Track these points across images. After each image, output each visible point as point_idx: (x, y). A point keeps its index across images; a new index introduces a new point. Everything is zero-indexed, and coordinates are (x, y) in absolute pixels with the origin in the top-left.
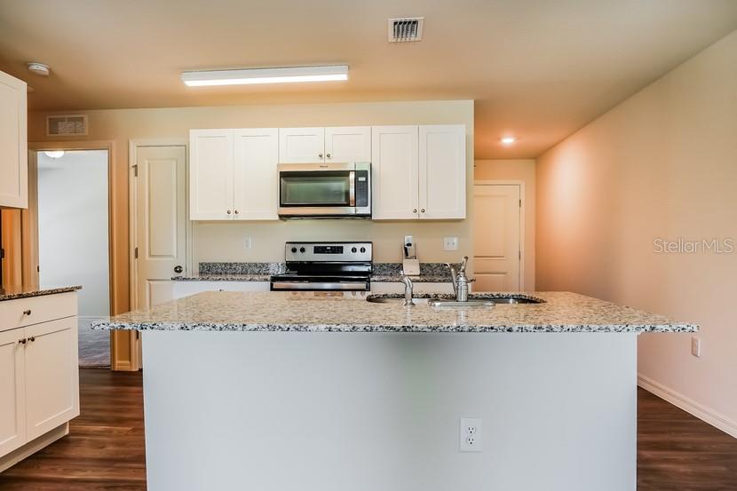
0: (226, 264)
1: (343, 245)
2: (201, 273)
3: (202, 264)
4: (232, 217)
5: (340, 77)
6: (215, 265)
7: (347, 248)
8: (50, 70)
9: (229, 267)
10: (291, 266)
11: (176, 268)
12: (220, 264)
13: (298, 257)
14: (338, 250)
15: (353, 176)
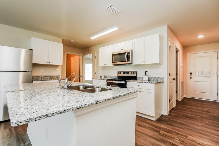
1: (129, 72)
2: (104, 78)
3: (104, 76)
4: (106, 66)
7: (130, 73)
8: (74, 41)
9: (109, 77)
10: (119, 77)
11: (100, 77)
13: (120, 75)
14: (128, 73)
15: (126, 54)
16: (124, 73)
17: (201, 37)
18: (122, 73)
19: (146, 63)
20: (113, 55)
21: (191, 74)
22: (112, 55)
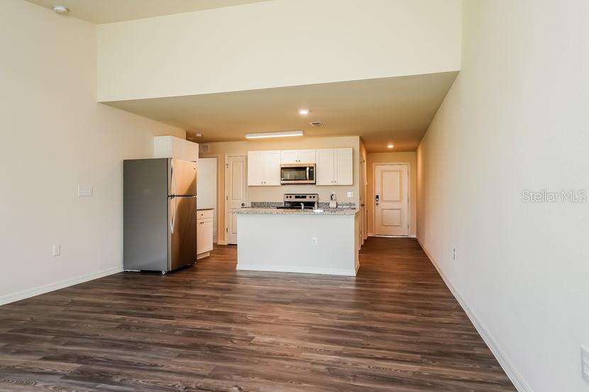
1: (306, 195)
2: (252, 205)
3: (252, 202)
4: (263, 184)
6: (257, 203)
7: (308, 197)
10: (286, 203)
11: (242, 204)
13: (289, 200)
14: (304, 197)
15: (308, 169)
16: (296, 197)
17: (390, 146)
18: (293, 196)
19: (336, 184)
20: (282, 168)
21: (377, 197)
22: (280, 169)
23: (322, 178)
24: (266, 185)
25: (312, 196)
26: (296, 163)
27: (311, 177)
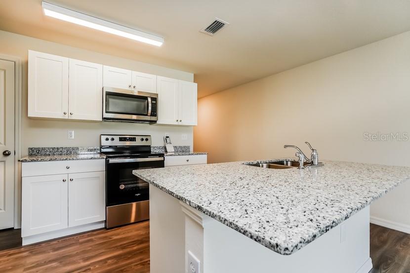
0: (53, 149)
1: (136, 137)
3: (31, 149)
4: (66, 117)
5: (157, 43)
6: (43, 149)
9: (56, 150)
11: (5, 152)
12: (49, 148)
14: (133, 139)
15: (150, 100)
16: (121, 139)
18: (117, 138)
19: (180, 123)
20: (108, 94)
22: (104, 94)
23: (165, 116)
24: (73, 117)
25: (144, 138)
26: (127, 88)
27: (154, 113)
